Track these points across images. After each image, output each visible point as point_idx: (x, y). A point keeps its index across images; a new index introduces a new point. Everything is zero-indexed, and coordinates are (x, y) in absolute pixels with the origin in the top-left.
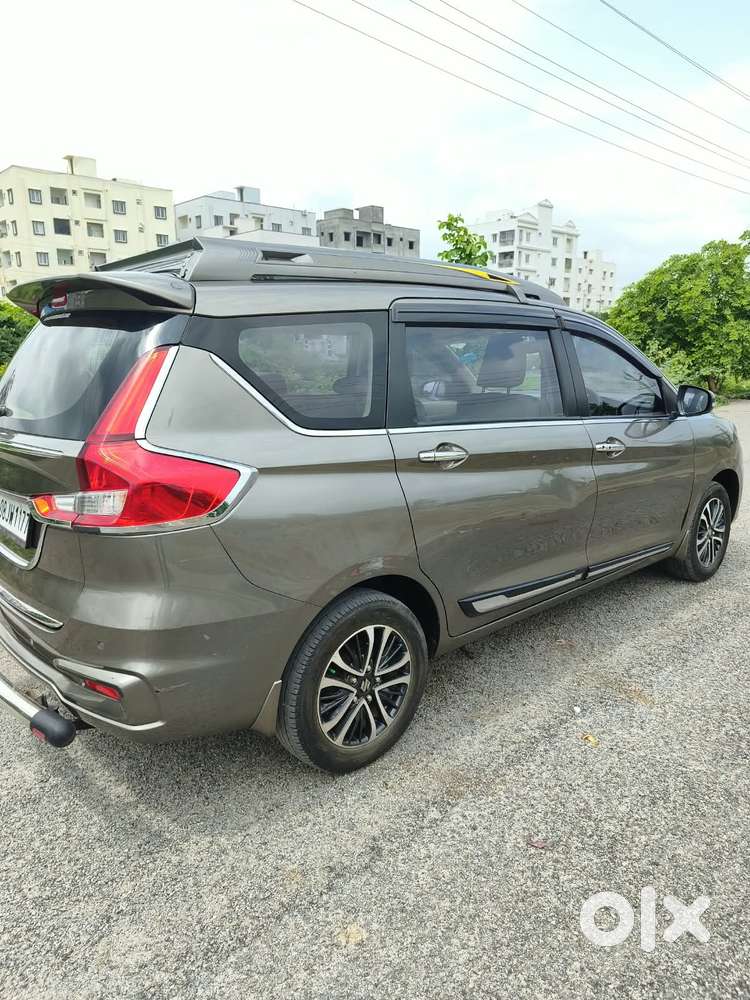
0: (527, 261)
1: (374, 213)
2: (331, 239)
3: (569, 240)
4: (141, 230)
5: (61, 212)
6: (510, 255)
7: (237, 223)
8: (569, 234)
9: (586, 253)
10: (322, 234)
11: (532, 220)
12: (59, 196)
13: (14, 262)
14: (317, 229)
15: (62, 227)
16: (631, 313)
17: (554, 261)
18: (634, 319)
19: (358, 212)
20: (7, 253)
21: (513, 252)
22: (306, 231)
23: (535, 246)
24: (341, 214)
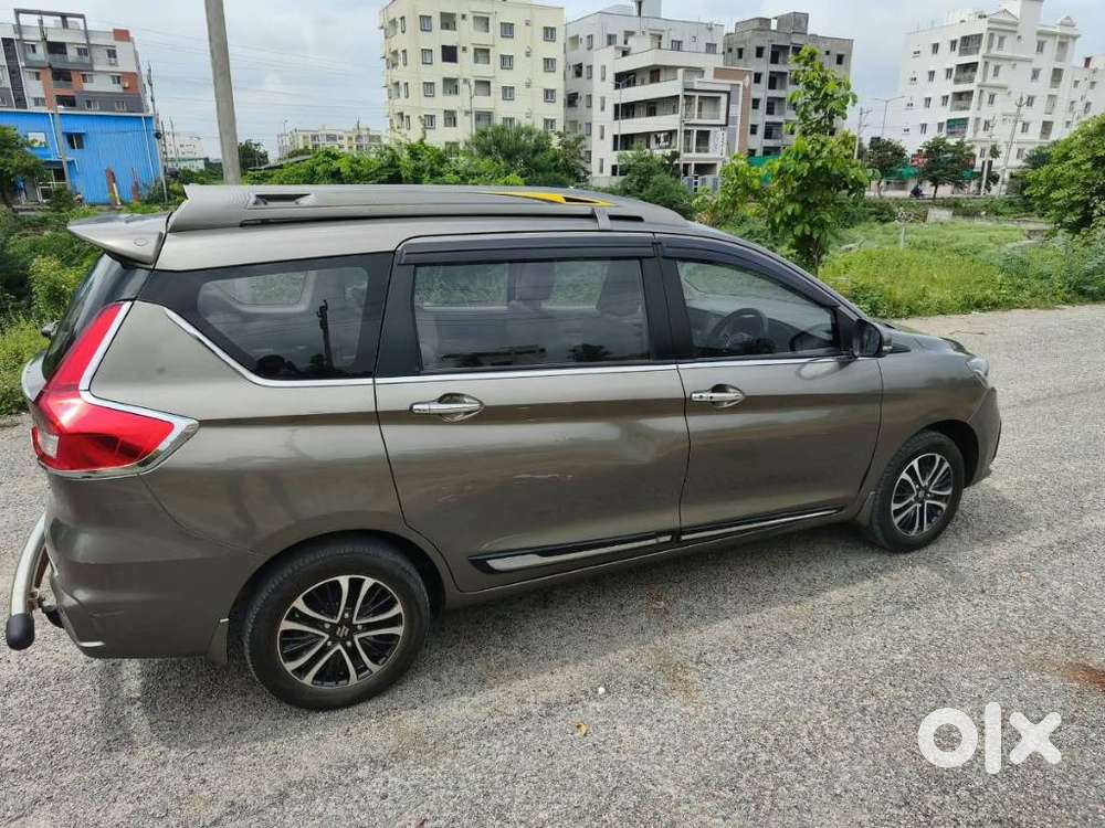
0: (996, 75)
1: (798, 21)
2: (740, 56)
3: (1062, 45)
4: (528, 54)
5: (449, 38)
6: (973, 66)
7: (632, 42)
8: (1062, 36)
9: (1088, 60)
10: (730, 50)
11: (1012, 20)
12: (448, 21)
13: (402, 93)
14: (724, 44)
15: (450, 54)
16: (1081, 158)
17: (1035, 74)
18: (1083, 167)
19: (776, 21)
20: (397, 84)
21: (977, 63)
22: (711, 48)
23: (1009, 54)
24: (756, 25)
